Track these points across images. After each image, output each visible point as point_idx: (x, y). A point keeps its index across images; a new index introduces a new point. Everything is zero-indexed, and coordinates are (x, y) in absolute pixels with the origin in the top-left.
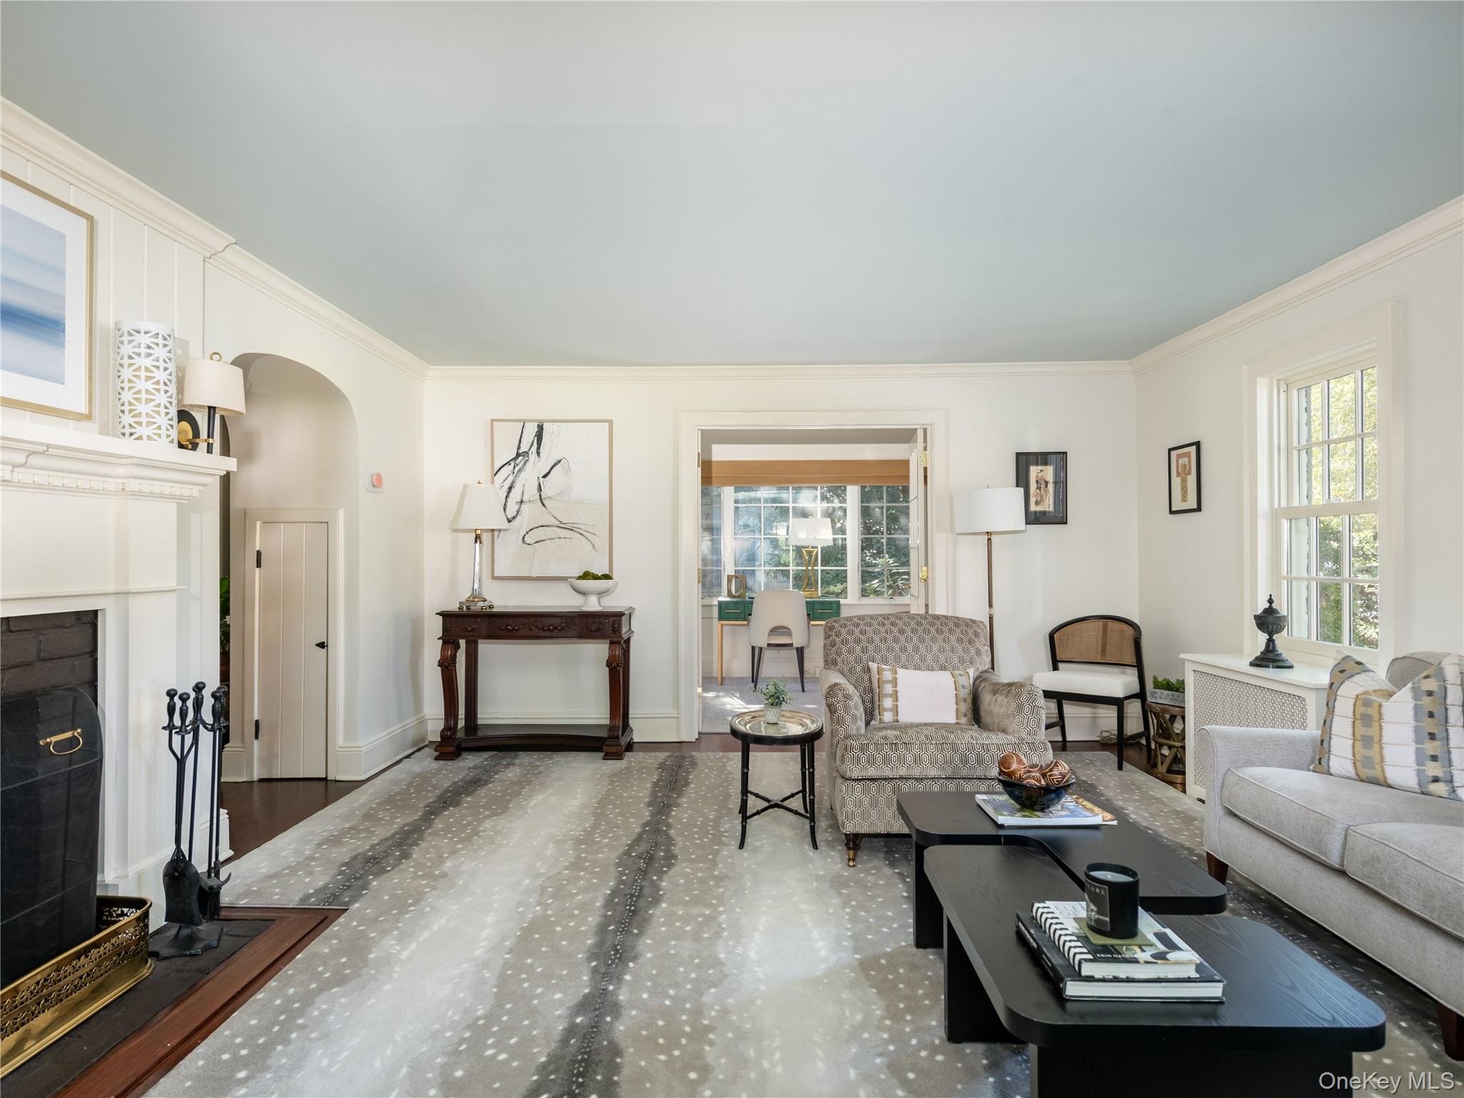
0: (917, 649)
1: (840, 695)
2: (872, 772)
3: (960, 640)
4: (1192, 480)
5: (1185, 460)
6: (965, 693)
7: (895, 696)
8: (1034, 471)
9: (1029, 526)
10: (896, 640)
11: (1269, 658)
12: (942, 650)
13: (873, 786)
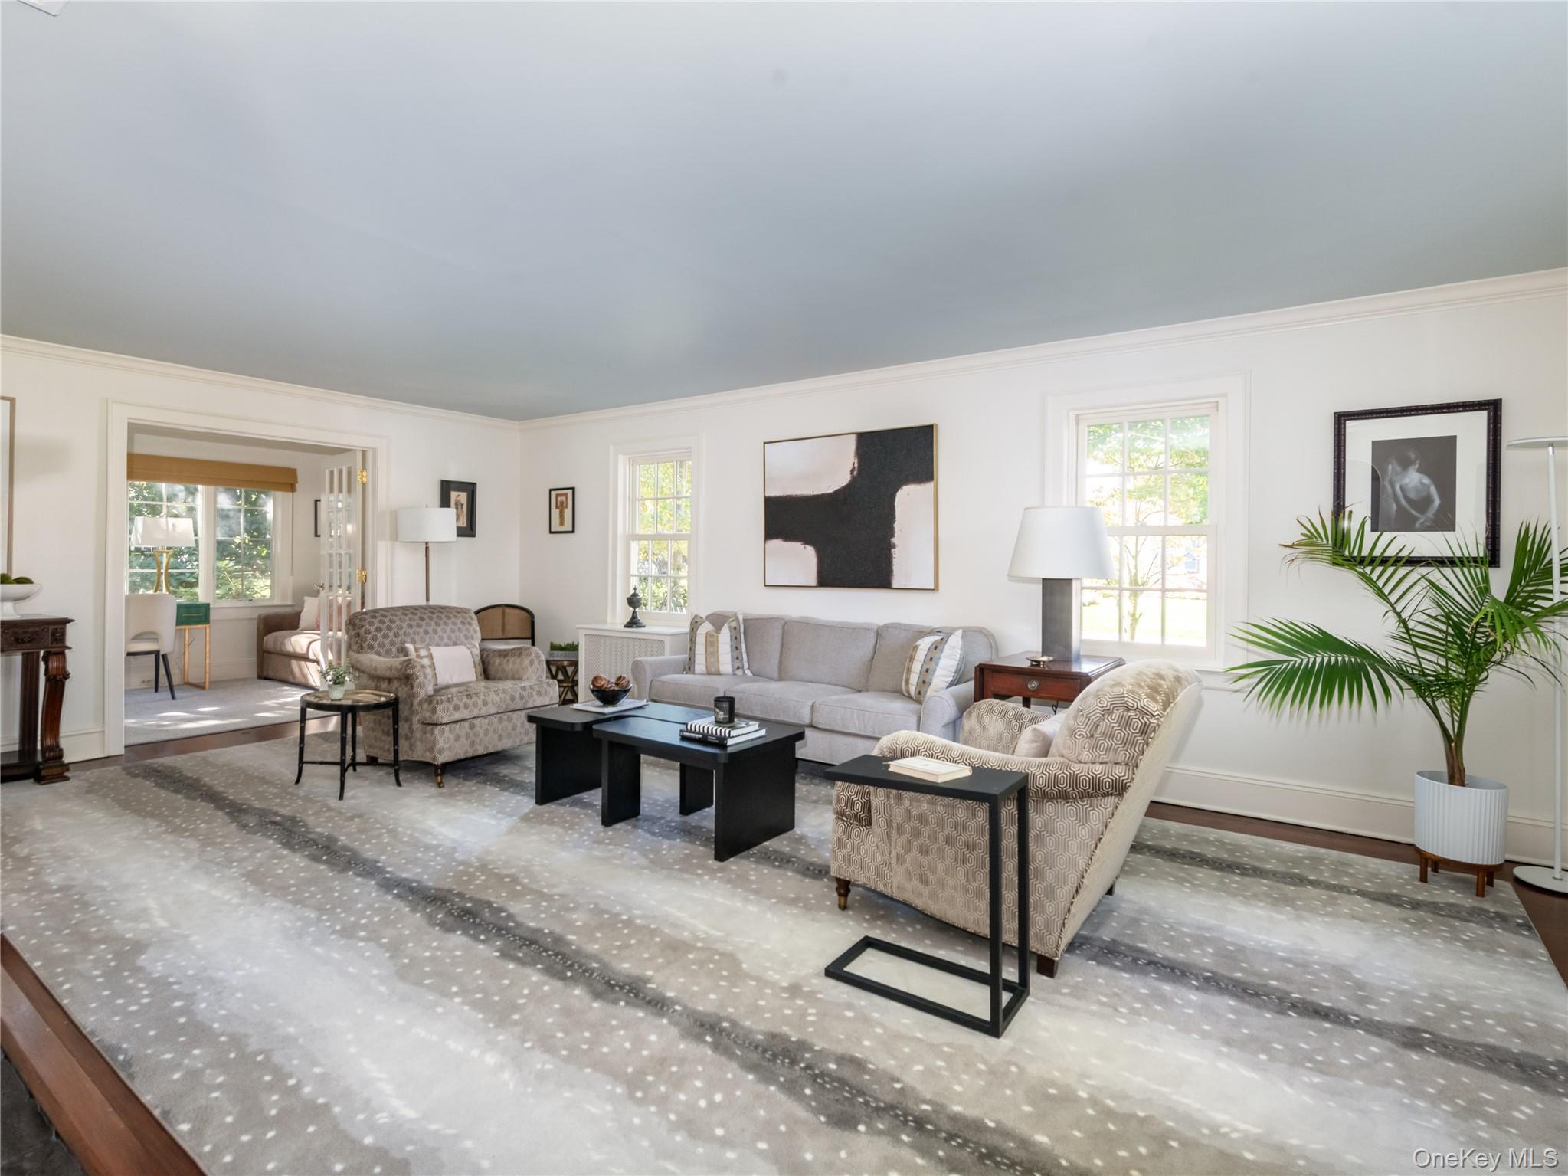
0: (435, 632)
1: (419, 667)
2: (457, 716)
3: (463, 623)
4: (568, 512)
5: (564, 498)
6: (478, 659)
7: (433, 666)
8: (454, 495)
9: (460, 538)
10: (419, 626)
11: (633, 623)
12: (453, 631)
13: (457, 726)
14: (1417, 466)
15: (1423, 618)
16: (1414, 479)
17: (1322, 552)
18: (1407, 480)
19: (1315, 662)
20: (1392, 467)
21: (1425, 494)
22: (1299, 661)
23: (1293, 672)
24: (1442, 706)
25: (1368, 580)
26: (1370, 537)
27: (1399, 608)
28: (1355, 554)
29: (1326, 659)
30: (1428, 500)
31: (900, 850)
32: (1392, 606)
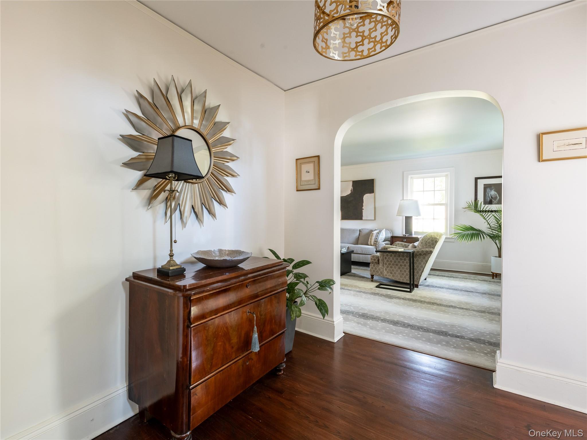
14: (494, 190)
15: (494, 223)
16: (493, 193)
17: (471, 209)
18: (492, 193)
19: (469, 233)
20: (488, 190)
21: (496, 196)
22: (466, 233)
23: (465, 235)
24: (497, 241)
25: (482, 215)
26: (483, 206)
27: (488, 221)
28: (479, 210)
29: (472, 232)
30: (496, 197)
31: (386, 268)
32: (487, 221)
